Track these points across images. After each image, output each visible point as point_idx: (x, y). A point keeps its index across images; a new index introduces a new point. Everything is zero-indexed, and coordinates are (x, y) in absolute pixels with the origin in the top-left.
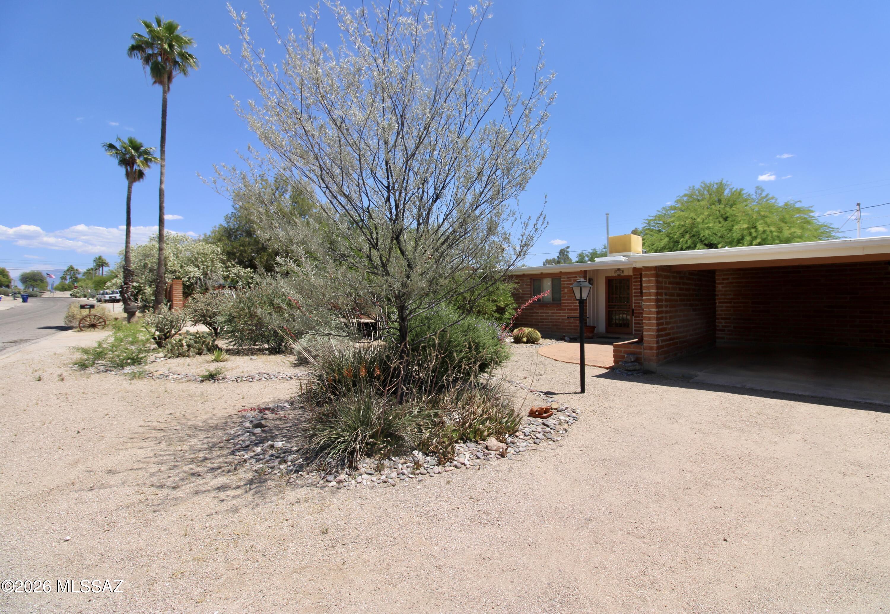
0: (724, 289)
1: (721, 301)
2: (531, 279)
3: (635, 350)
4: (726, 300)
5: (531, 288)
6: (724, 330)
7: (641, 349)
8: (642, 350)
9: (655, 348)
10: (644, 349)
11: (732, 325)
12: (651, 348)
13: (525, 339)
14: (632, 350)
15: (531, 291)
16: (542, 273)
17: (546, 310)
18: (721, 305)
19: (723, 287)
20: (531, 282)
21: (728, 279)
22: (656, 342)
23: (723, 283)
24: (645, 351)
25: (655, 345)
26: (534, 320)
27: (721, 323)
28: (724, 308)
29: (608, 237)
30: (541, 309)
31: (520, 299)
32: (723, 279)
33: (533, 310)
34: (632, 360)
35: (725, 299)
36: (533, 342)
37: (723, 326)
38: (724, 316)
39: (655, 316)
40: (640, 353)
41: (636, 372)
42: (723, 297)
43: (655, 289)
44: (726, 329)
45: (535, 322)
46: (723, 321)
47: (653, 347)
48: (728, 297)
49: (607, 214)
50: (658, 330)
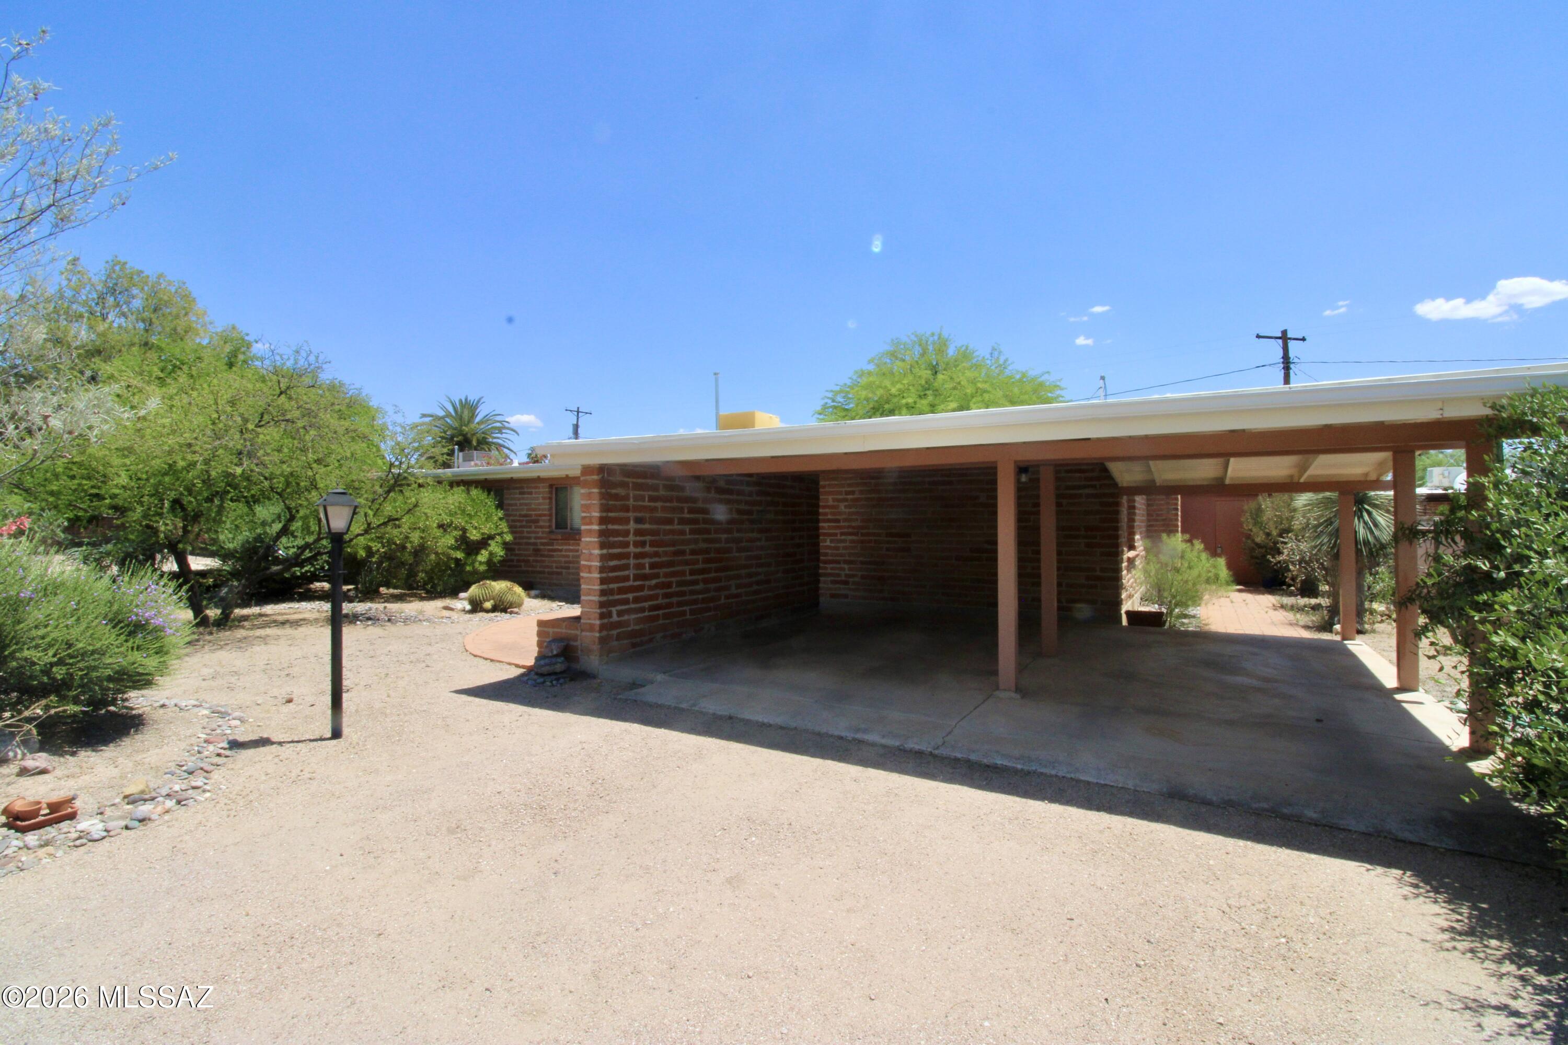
0: (847, 510)
1: (846, 530)
2: (551, 486)
3: (569, 632)
4: (850, 530)
5: (550, 503)
6: (846, 583)
7: (577, 629)
8: (578, 632)
9: (597, 628)
10: (582, 631)
11: (860, 573)
12: (591, 628)
13: (488, 605)
14: (564, 631)
15: (550, 509)
16: (567, 476)
17: (573, 545)
18: (843, 537)
19: (846, 507)
20: (551, 493)
21: (853, 493)
22: (597, 616)
23: (845, 500)
24: (584, 634)
25: (598, 622)
26: (554, 565)
27: (843, 569)
28: (848, 544)
29: (717, 414)
30: (566, 544)
31: (533, 525)
32: (847, 493)
33: (552, 544)
34: (555, 652)
35: (849, 527)
36: (504, 610)
37: (846, 575)
38: (847, 558)
39: (598, 564)
40: (575, 638)
41: (554, 677)
42: (846, 524)
43: (598, 510)
44: (851, 580)
45: (557, 568)
46: (846, 566)
47: (594, 625)
48: (854, 524)
49: (715, 374)
50: (603, 593)
